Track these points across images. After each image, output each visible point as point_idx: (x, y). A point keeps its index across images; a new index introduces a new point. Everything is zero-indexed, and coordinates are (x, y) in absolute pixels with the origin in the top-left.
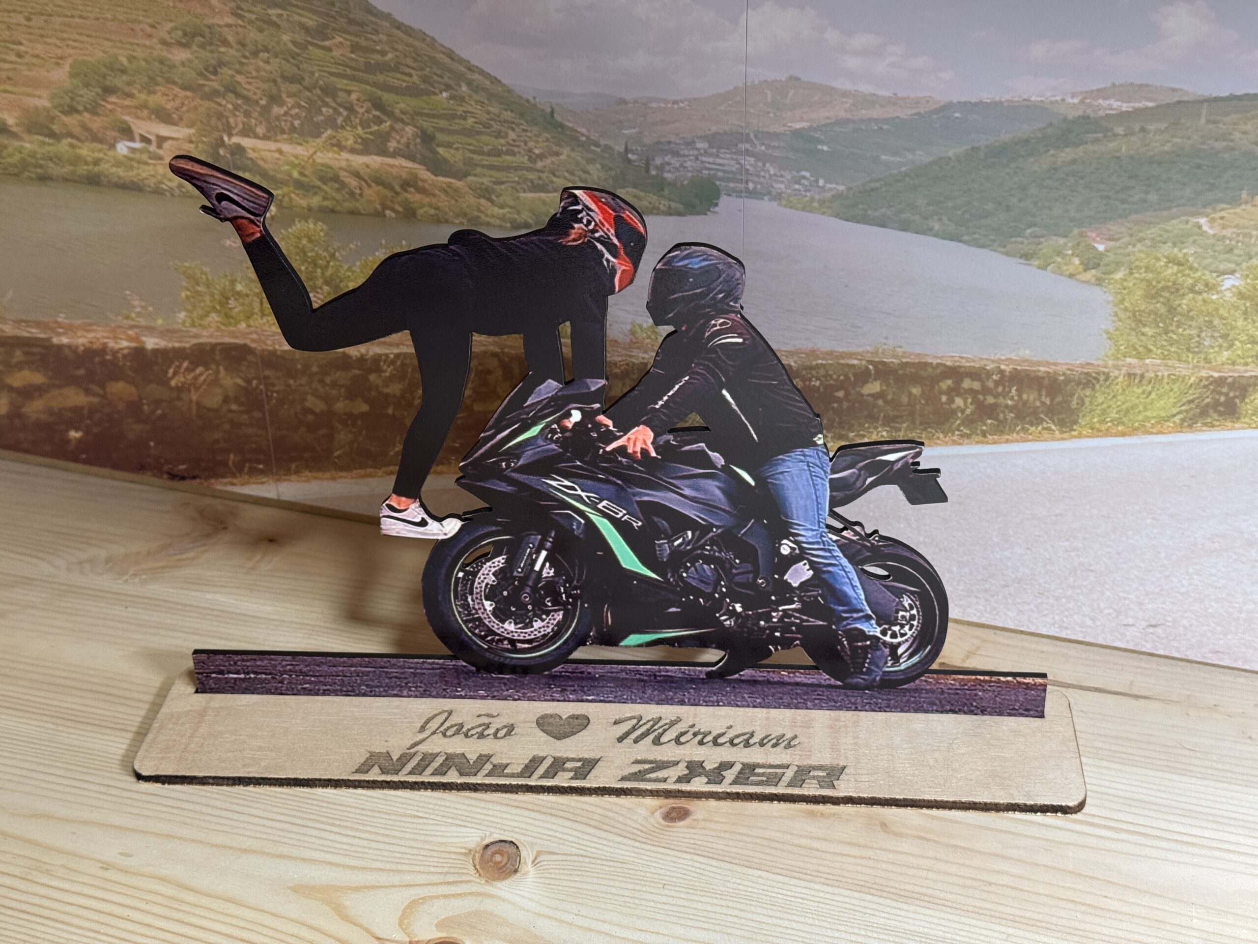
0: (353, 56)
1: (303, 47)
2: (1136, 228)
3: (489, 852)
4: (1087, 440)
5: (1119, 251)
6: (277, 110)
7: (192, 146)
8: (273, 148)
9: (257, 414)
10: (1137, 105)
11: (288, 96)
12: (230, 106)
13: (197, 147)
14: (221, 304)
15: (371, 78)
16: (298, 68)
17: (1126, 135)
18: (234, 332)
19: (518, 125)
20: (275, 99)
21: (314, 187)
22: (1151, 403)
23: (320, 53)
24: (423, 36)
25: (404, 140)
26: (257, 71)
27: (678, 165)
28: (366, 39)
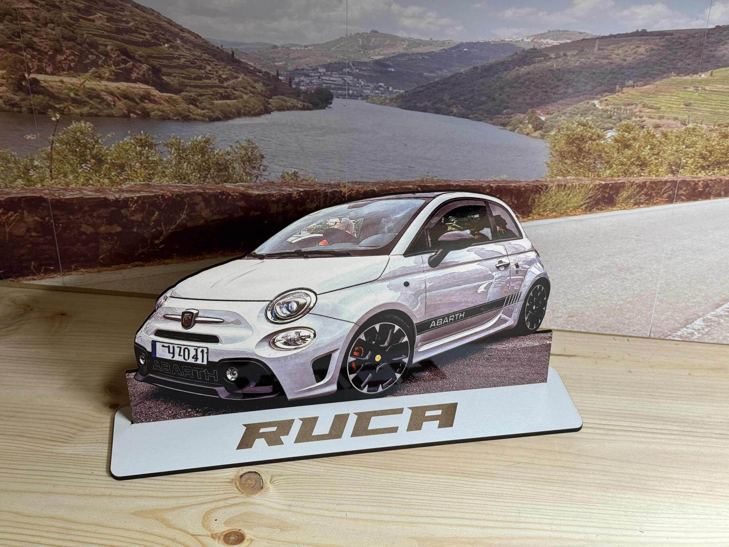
0: (108, 24)
1: (76, 19)
2: (561, 107)
3: (244, 479)
4: (536, 221)
5: (552, 120)
6: (59, 58)
7: (4, 80)
8: (58, 80)
9: (49, 237)
10: (561, 42)
11: (66, 49)
12: (29, 56)
13: (7, 81)
14: (24, 173)
15: (120, 37)
16: (73, 32)
17: (556, 58)
18: (33, 189)
19: (212, 62)
20: (58, 51)
21: (84, 102)
22: (570, 200)
23: (88, 23)
24: (152, 12)
25: (141, 73)
26: (46, 35)
27: (308, 82)
28: (117, 14)
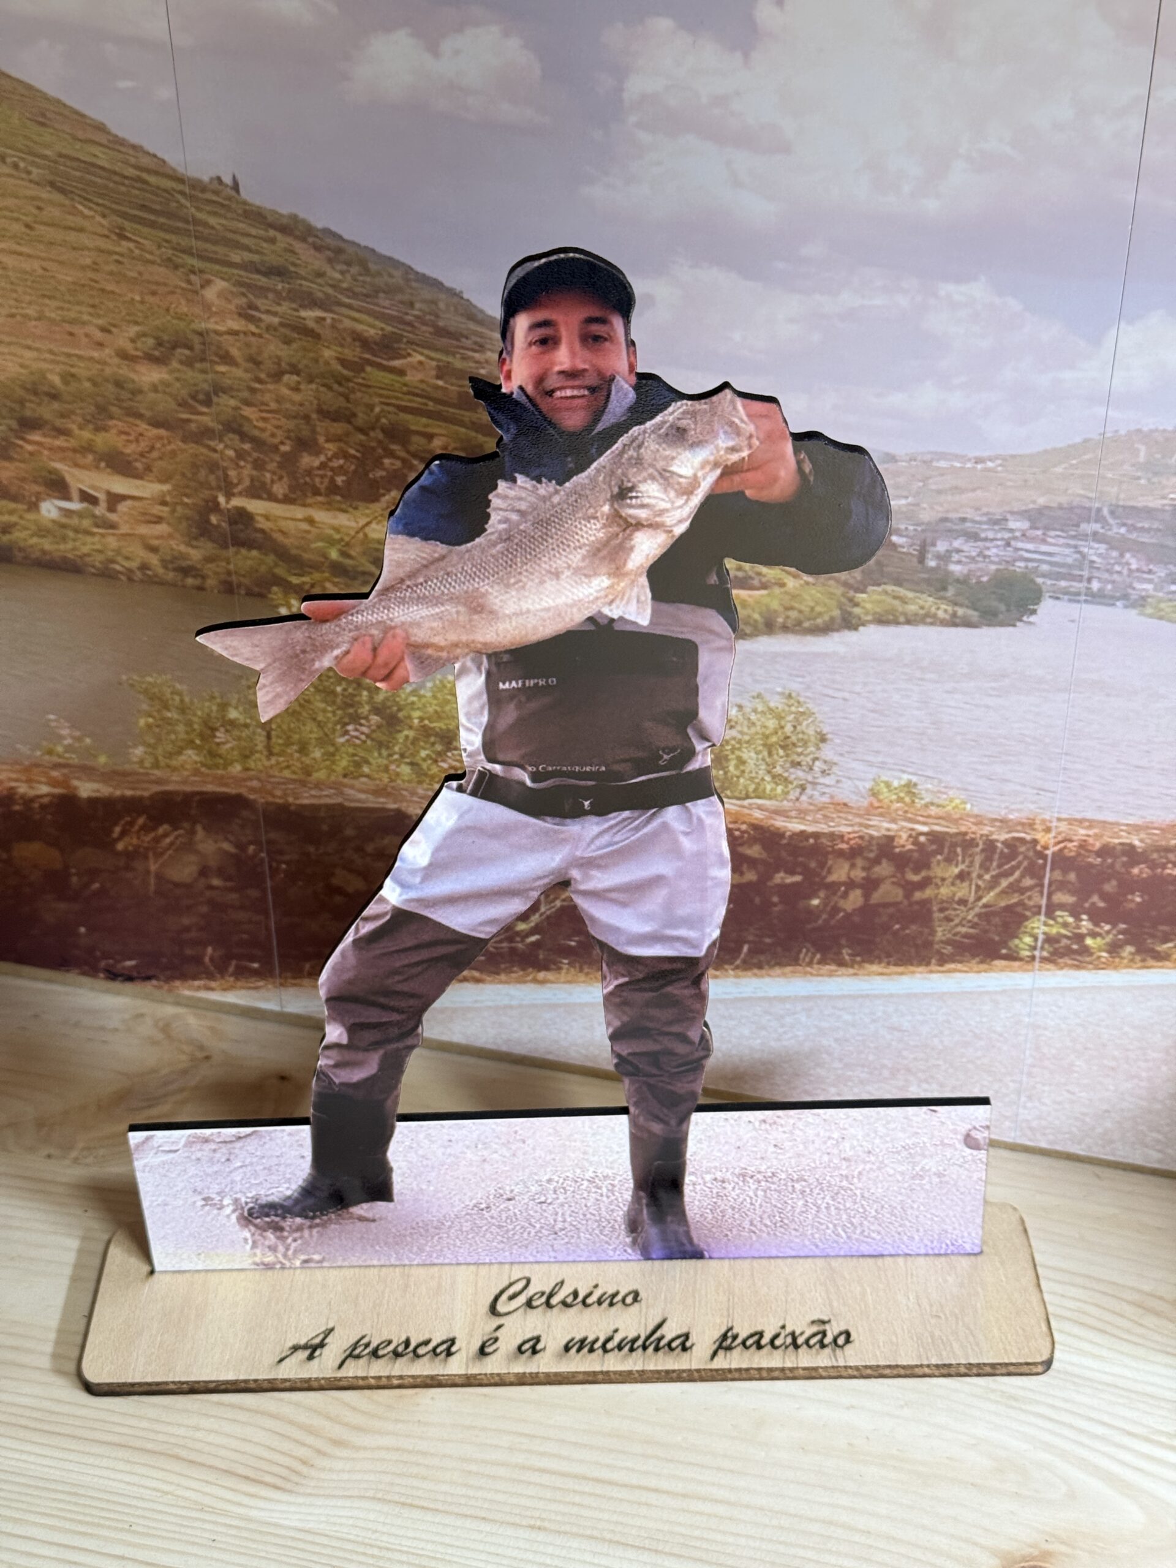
0: (440, 383)
1: (358, 367)
6: (307, 460)
7: (166, 509)
8: (300, 516)
9: (254, 893)
11: (327, 441)
12: (231, 453)
13: (173, 511)
14: (201, 736)
15: (469, 416)
16: (348, 400)
18: (222, 777)
20: (305, 444)
21: (364, 573)
23: (386, 378)
26: (278, 401)
27: (974, 554)
28: (464, 358)
